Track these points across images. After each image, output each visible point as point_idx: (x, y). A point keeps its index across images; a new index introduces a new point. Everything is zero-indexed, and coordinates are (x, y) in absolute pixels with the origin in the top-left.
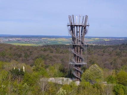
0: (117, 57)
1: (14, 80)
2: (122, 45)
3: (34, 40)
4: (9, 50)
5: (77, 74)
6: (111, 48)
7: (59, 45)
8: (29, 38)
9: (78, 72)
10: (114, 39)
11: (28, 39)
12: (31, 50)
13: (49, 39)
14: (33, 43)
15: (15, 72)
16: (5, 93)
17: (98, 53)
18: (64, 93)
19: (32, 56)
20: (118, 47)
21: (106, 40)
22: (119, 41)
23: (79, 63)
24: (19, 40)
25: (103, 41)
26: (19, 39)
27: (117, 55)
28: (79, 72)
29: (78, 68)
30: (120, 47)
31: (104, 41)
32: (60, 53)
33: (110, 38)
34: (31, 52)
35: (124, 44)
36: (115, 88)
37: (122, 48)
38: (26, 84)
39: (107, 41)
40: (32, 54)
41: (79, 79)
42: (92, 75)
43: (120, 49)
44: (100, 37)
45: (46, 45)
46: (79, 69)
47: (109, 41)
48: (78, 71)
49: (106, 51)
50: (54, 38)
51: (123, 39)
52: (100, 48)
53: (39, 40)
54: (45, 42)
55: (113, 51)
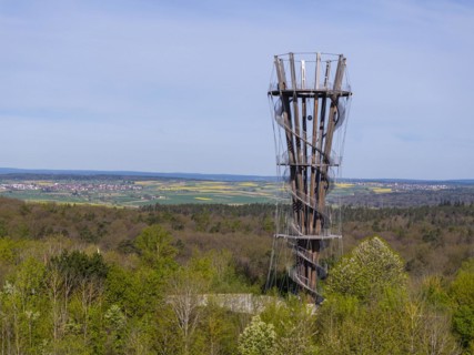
0: (426, 245)
1: (70, 293)
2: (440, 205)
3: (107, 190)
4: (21, 218)
5: (307, 276)
6: (400, 218)
7: (204, 205)
8: (86, 182)
9: (310, 269)
10: (408, 187)
11: (84, 185)
12: (100, 219)
13: (162, 187)
14: (102, 199)
15: (74, 263)
16: (37, 340)
17: (355, 231)
18: (266, 335)
19: (106, 237)
20: (427, 214)
21: (379, 190)
22: (430, 192)
23: (314, 233)
24: (48, 190)
25: (368, 192)
26: (49, 184)
27: (425, 239)
28: (313, 269)
29: (311, 252)
30: (434, 215)
31: (372, 192)
32: (211, 231)
33: (392, 182)
34: (101, 226)
35: (448, 204)
36: (457, 320)
37: (440, 217)
38: (115, 307)
39: (384, 195)
40: (106, 232)
41: (313, 295)
42: (365, 275)
43: (433, 223)
44: (354, 181)
45: (154, 204)
46: (314, 257)
47: (390, 194)
48: (307, 264)
49: (383, 225)
50: (182, 183)
51: (443, 187)
52: (358, 219)
53: (124, 187)
54: (147, 197)
55: (408, 226)
